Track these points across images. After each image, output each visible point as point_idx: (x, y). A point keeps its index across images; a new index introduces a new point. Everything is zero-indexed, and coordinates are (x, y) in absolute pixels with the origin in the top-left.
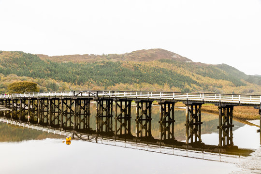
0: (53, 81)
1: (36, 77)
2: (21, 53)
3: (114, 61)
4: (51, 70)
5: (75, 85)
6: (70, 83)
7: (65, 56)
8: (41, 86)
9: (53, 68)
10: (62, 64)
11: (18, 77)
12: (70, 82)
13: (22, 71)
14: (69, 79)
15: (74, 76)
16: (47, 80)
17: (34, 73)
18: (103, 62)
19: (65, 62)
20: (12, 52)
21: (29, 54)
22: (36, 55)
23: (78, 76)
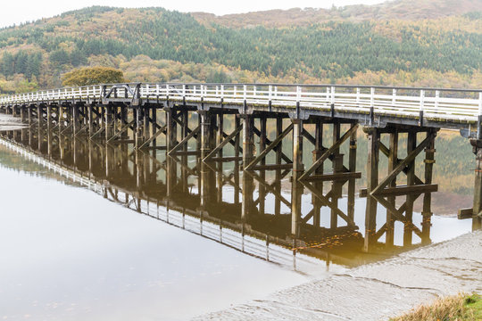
0: (219, 68)
1: (188, 60)
2: (159, 10)
3: (355, 20)
4: (217, 46)
5: (267, 75)
6: (256, 73)
7: (249, 15)
8: (196, 78)
9: (223, 41)
10: (243, 31)
11: (151, 61)
12: (255, 69)
13: (160, 48)
14: (255, 62)
15: (265, 57)
16: (209, 67)
17: (184, 53)
18: (331, 24)
19: (250, 26)
20: (142, 10)
21: (176, 13)
22: (189, 15)
23: (273, 57)
